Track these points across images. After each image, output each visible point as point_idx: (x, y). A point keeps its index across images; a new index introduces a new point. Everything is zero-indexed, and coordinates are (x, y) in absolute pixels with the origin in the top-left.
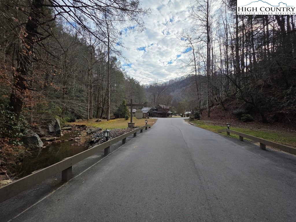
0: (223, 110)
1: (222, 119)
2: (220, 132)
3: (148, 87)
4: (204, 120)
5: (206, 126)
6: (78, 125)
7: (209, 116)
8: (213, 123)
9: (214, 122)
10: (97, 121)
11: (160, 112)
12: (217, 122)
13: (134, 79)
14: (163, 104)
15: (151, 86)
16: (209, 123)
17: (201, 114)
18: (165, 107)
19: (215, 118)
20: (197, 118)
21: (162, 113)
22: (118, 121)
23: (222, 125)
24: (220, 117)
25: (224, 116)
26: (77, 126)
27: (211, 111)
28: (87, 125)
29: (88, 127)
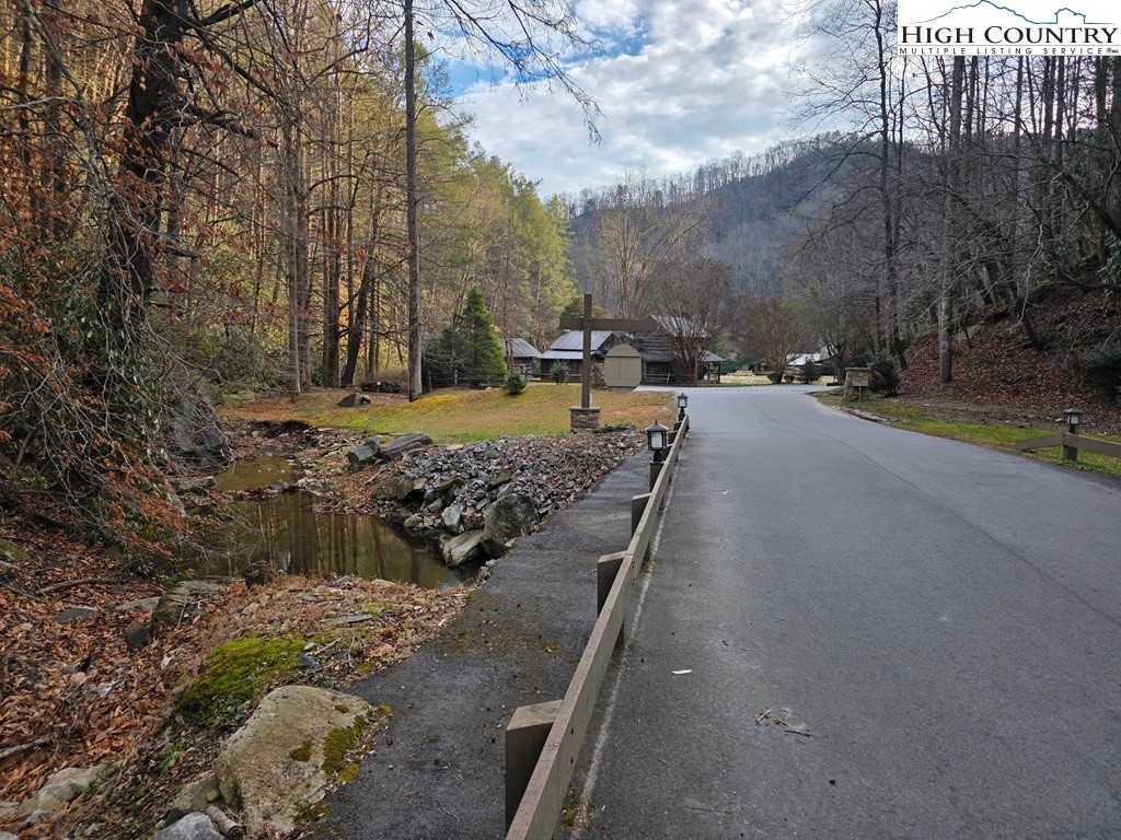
0: (1026, 347)
1: (1016, 392)
2: (1026, 450)
3: (572, 210)
4: (923, 395)
5: (941, 425)
6: (266, 424)
7: (949, 379)
8: (976, 414)
9: (975, 409)
10: (348, 402)
11: (656, 358)
12: (996, 408)
13: (503, 162)
14: (673, 313)
15: (591, 202)
16: (954, 413)
17: (904, 365)
18: (687, 328)
19: (981, 388)
20: (883, 387)
21: (667, 359)
22: (470, 400)
23: (1023, 424)
24: (1004, 381)
25: (1030, 378)
26: (257, 425)
27: (959, 354)
28: (313, 423)
29: (326, 433)
